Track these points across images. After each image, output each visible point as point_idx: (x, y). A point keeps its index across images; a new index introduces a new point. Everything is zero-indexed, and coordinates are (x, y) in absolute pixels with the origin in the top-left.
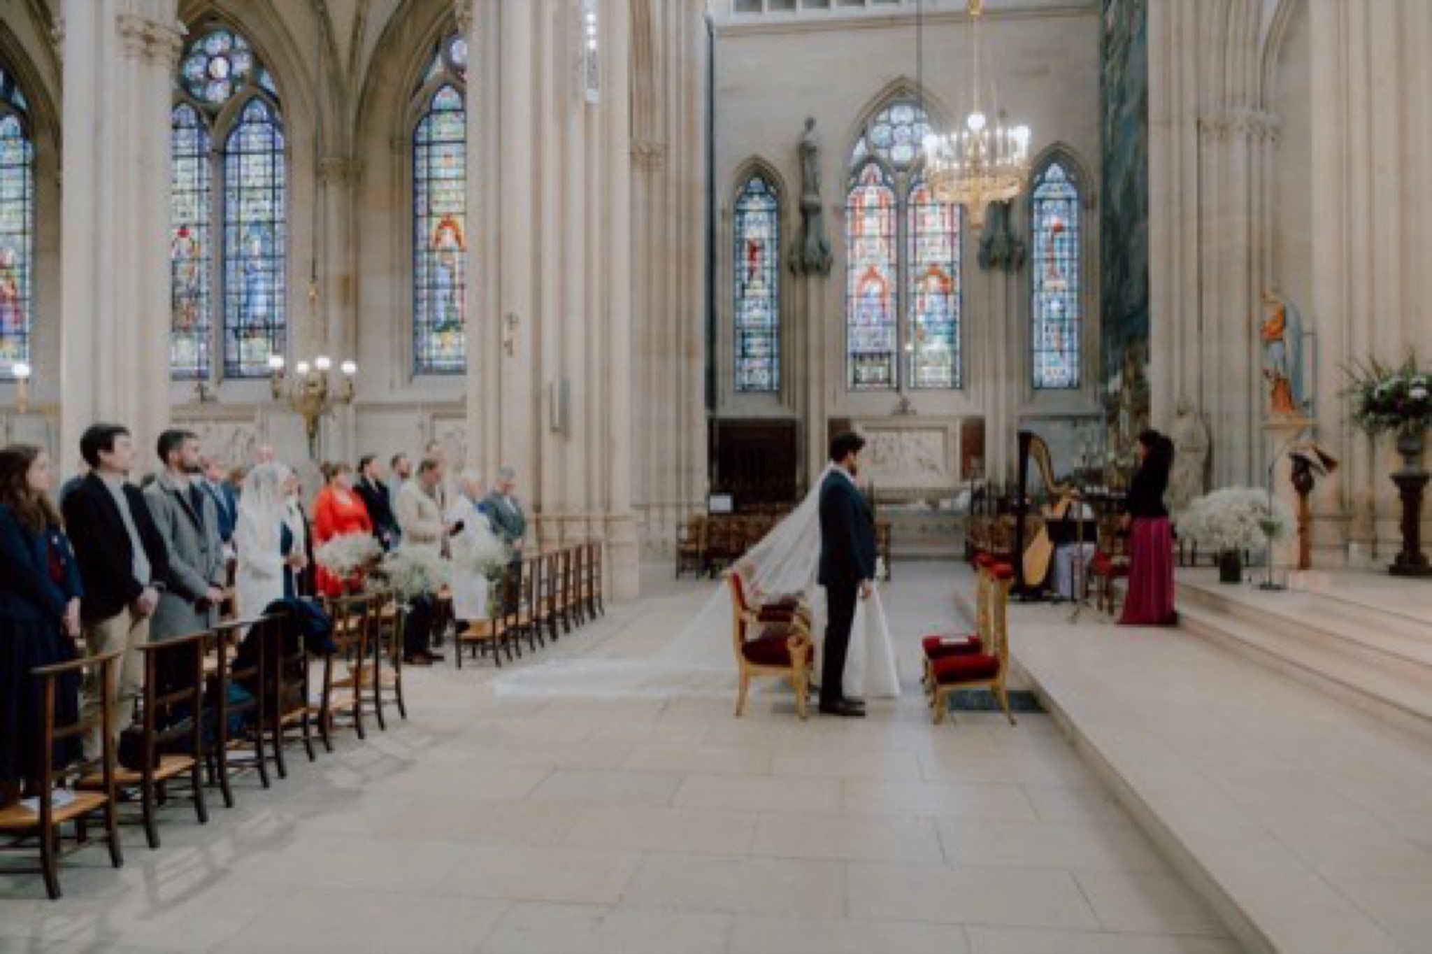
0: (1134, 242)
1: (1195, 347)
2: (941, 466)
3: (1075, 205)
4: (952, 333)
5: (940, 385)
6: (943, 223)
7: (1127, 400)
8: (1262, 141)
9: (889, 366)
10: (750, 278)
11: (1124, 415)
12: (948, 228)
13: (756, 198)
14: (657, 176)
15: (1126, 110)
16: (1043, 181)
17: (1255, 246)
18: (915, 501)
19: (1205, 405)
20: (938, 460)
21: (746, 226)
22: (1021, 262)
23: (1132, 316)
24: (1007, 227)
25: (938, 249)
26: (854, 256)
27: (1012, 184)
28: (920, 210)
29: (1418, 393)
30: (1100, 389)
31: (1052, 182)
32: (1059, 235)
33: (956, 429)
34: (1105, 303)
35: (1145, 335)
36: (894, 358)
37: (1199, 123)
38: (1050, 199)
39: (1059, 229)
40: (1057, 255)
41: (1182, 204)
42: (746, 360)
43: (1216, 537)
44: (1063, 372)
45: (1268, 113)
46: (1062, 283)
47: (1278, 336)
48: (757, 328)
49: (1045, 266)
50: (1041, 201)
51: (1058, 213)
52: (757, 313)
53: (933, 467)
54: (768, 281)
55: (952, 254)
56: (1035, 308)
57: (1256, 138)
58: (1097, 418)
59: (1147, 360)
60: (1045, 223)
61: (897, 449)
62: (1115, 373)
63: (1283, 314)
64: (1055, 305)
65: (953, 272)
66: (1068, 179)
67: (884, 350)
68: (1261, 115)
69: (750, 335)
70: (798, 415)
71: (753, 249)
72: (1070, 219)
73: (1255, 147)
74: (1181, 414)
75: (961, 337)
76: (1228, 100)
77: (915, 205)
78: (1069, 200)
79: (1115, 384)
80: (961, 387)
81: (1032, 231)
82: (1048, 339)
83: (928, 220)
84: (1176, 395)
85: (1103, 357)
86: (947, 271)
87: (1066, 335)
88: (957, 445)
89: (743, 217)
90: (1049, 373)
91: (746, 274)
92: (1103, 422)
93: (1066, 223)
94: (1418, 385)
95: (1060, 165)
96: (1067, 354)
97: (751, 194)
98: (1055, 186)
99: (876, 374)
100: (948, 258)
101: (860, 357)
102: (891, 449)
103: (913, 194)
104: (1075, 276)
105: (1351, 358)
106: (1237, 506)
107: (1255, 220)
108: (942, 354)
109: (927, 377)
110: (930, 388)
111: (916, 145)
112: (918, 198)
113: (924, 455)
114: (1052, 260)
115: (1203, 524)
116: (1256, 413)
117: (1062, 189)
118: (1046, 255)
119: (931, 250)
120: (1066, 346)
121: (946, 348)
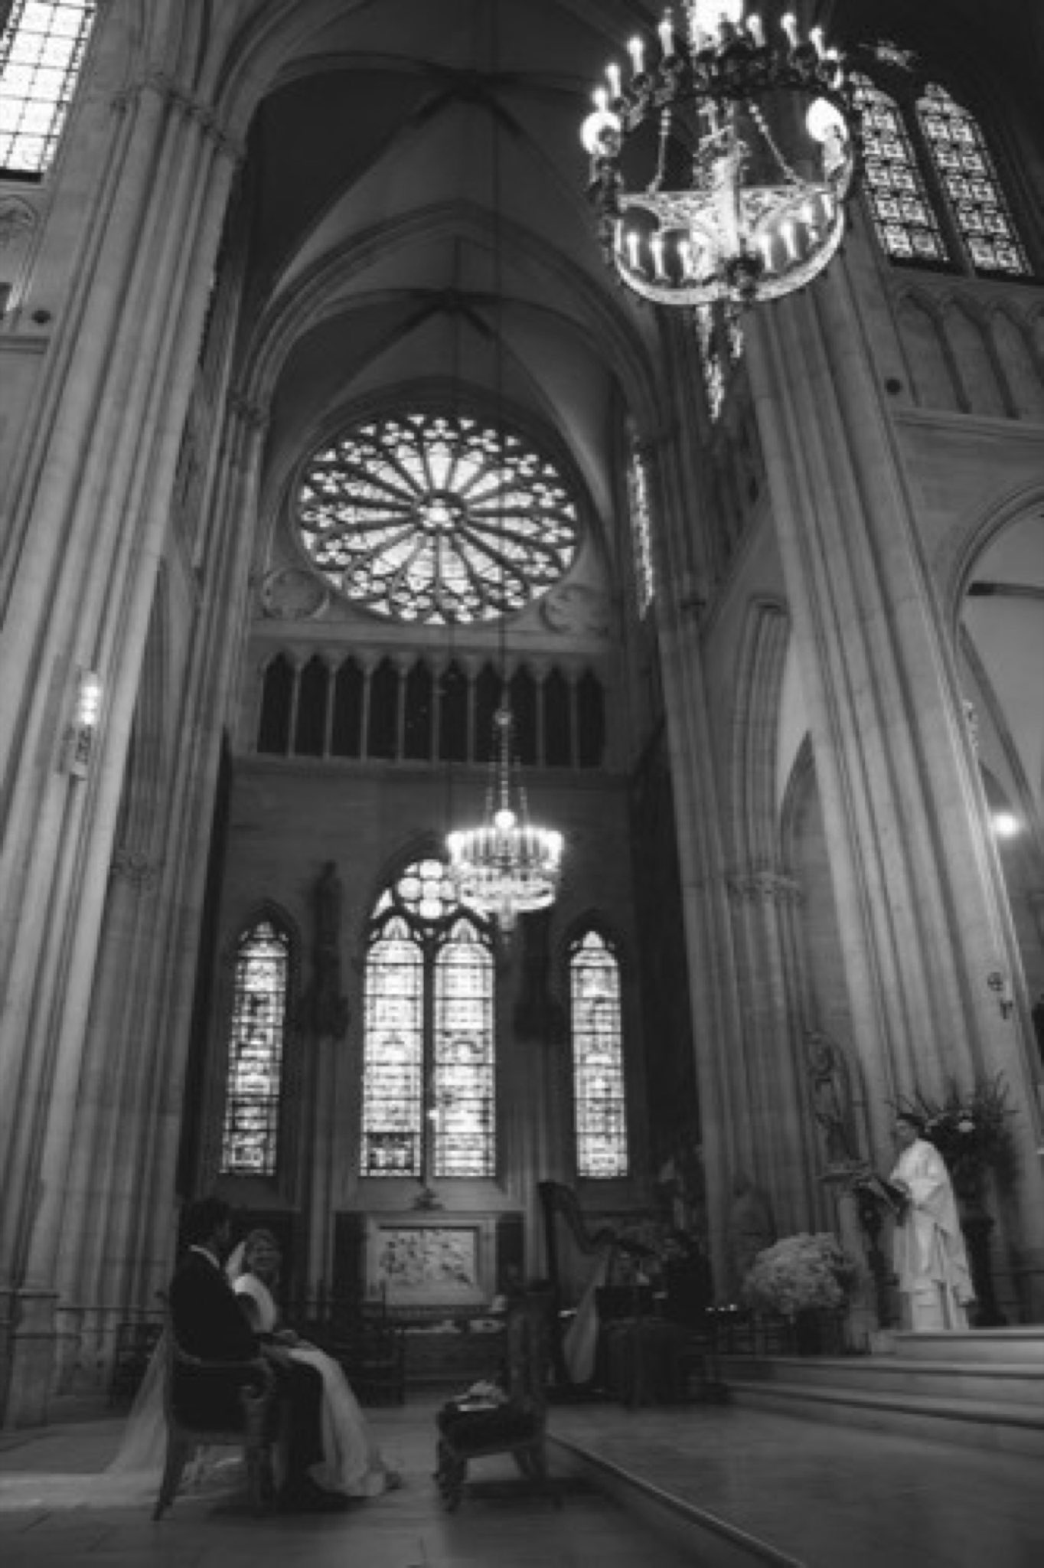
2: (471, 1275)
3: (615, 974)
4: (485, 1112)
5: (471, 1175)
6: (475, 987)
7: (682, 1188)
8: (789, 906)
9: (412, 1150)
10: (249, 1036)
11: (678, 1206)
12: (480, 993)
13: (264, 945)
14: (146, 895)
16: (580, 948)
18: (439, 1322)
20: (468, 1266)
21: (248, 977)
22: (560, 1033)
23: (680, 1091)
25: (468, 1015)
26: (374, 1019)
27: (545, 893)
28: (451, 971)
29: (966, 1126)
30: (651, 1181)
31: (590, 949)
32: (600, 1007)
33: (490, 1226)
36: (418, 1141)
37: (729, 884)
38: (589, 968)
39: (600, 1000)
40: (599, 1028)
42: (236, 1136)
43: (788, 1292)
44: (611, 1162)
45: (791, 878)
46: (605, 1059)
47: (826, 1077)
48: (253, 1096)
49: (588, 1039)
51: (599, 983)
52: (253, 1078)
53: (463, 1278)
54: (270, 1040)
55: (486, 1020)
56: (577, 1086)
57: (783, 904)
58: (650, 1215)
60: (585, 993)
61: (420, 1255)
62: (666, 1161)
63: (828, 1053)
64: (600, 1084)
65: (486, 1042)
66: (606, 948)
67: (406, 1129)
68: (784, 881)
69: (244, 1105)
70: (297, 1209)
71: (255, 1003)
72: (611, 990)
73: (784, 911)
74: (739, 1193)
75: (496, 1116)
76: (754, 865)
77: (443, 965)
78: (607, 969)
79: (668, 1172)
80: (497, 1179)
81: (570, 1001)
82: (592, 1122)
83: (460, 981)
86: (478, 1040)
87: (612, 1118)
88: (491, 1248)
89: (246, 965)
90: (595, 1161)
91: (244, 1031)
92: (656, 1218)
93: (606, 994)
94: (965, 1118)
95: (596, 931)
96: (614, 1140)
97: (258, 941)
98: (594, 954)
99: (395, 1159)
100: (479, 1026)
101: (377, 1138)
102: (412, 1254)
103: (442, 953)
104: (619, 1052)
105: (898, 1096)
106: (806, 1255)
107: (792, 982)
108: (473, 1137)
109: (454, 1164)
110: (459, 1178)
111: (445, 902)
112: (446, 958)
113: (452, 1262)
114: (594, 1033)
115: (772, 1279)
116: (813, 1170)
117: (601, 958)
118: (587, 1027)
119: (460, 1016)
120: (613, 1130)
121: (478, 1129)
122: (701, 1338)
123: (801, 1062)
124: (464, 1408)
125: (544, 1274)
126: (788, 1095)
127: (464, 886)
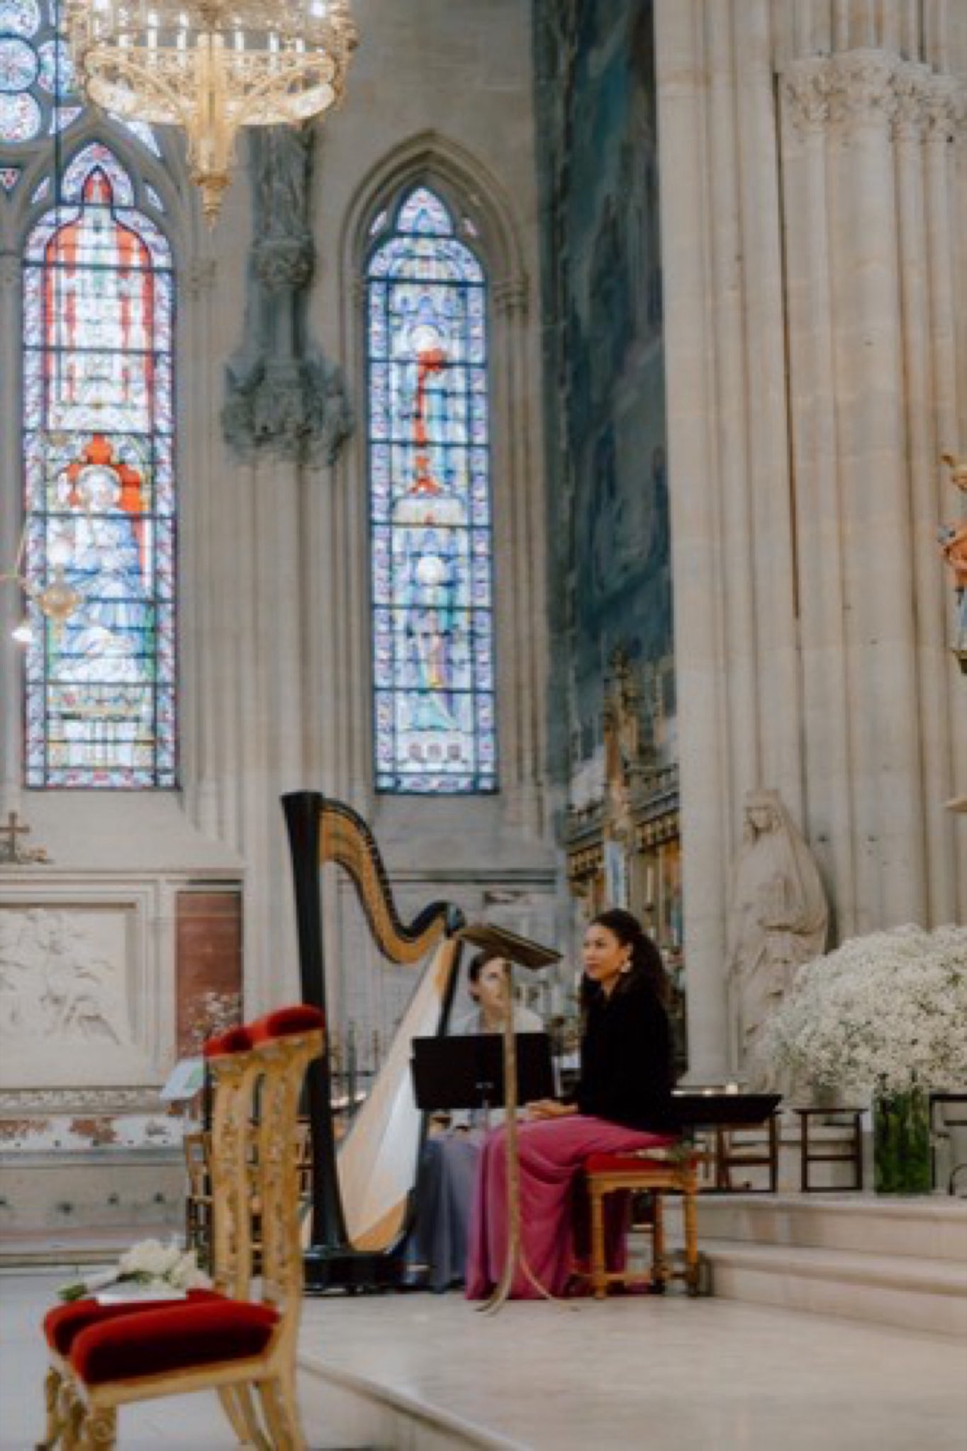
0: (626, 400)
1: (785, 655)
3: (476, 301)
5: (117, 779)
6: (125, 323)
7: (621, 818)
8: (924, 141)
11: (614, 858)
12: (138, 337)
15: (598, 61)
16: (391, 232)
17: (919, 394)
19: (814, 808)
22: (340, 441)
23: (630, 590)
24: (299, 345)
25: (111, 393)
28: (61, 280)
30: (553, 800)
31: (416, 235)
32: (436, 381)
34: (559, 568)
35: (663, 643)
37: (776, 78)
38: (413, 281)
39: (435, 363)
40: (435, 432)
41: (742, 285)
44: (455, 755)
45: (936, 70)
46: (448, 510)
49: (402, 460)
50: (390, 282)
51: (435, 322)
53: (96, 1021)
55: (152, 408)
56: (379, 572)
57: (910, 131)
58: (546, 880)
59: (670, 706)
60: (401, 345)
62: (588, 755)
64: (430, 569)
65: (153, 461)
66: (458, 232)
68: (917, 73)
72: (466, 338)
73: (910, 150)
74: (757, 832)
75: (175, 642)
77: (45, 265)
78: (461, 286)
79: (589, 780)
80: (177, 787)
81: (367, 362)
82: (415, 660)
84: (745, 781)
85: (559, 710)
86: (135, 457)
87: (460, 651)
90: (416, 756)
92: (562, 886)
93: (455, 351)
95: (435, 192)
96: (465, 701)
98: (426, 247)
100: (139, 419)
103: (43, 233)
104: (481, 492)
106: (908, 974)
107: (917, 333)
108: (118, 690)
109: (76, 756)
110: (86, 788)
111: (51, 102)
112: (50, 245)
113: (70, 986)
114: (422, 444)
115: (828, 1025)
116: (936, 783)
117: (442, 258)
118: (408, 431)
119: (90, 393)
120: (462, 680)
121: (132, 672)
122: (660, 1154)
123: (925, 525)
124: (105, 1299)
125: (291, 997)
126: (892, 605)
127: (102, 55)
